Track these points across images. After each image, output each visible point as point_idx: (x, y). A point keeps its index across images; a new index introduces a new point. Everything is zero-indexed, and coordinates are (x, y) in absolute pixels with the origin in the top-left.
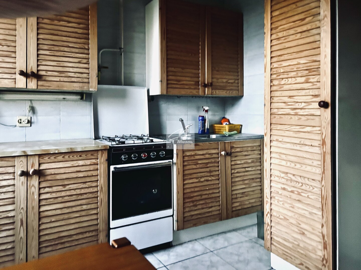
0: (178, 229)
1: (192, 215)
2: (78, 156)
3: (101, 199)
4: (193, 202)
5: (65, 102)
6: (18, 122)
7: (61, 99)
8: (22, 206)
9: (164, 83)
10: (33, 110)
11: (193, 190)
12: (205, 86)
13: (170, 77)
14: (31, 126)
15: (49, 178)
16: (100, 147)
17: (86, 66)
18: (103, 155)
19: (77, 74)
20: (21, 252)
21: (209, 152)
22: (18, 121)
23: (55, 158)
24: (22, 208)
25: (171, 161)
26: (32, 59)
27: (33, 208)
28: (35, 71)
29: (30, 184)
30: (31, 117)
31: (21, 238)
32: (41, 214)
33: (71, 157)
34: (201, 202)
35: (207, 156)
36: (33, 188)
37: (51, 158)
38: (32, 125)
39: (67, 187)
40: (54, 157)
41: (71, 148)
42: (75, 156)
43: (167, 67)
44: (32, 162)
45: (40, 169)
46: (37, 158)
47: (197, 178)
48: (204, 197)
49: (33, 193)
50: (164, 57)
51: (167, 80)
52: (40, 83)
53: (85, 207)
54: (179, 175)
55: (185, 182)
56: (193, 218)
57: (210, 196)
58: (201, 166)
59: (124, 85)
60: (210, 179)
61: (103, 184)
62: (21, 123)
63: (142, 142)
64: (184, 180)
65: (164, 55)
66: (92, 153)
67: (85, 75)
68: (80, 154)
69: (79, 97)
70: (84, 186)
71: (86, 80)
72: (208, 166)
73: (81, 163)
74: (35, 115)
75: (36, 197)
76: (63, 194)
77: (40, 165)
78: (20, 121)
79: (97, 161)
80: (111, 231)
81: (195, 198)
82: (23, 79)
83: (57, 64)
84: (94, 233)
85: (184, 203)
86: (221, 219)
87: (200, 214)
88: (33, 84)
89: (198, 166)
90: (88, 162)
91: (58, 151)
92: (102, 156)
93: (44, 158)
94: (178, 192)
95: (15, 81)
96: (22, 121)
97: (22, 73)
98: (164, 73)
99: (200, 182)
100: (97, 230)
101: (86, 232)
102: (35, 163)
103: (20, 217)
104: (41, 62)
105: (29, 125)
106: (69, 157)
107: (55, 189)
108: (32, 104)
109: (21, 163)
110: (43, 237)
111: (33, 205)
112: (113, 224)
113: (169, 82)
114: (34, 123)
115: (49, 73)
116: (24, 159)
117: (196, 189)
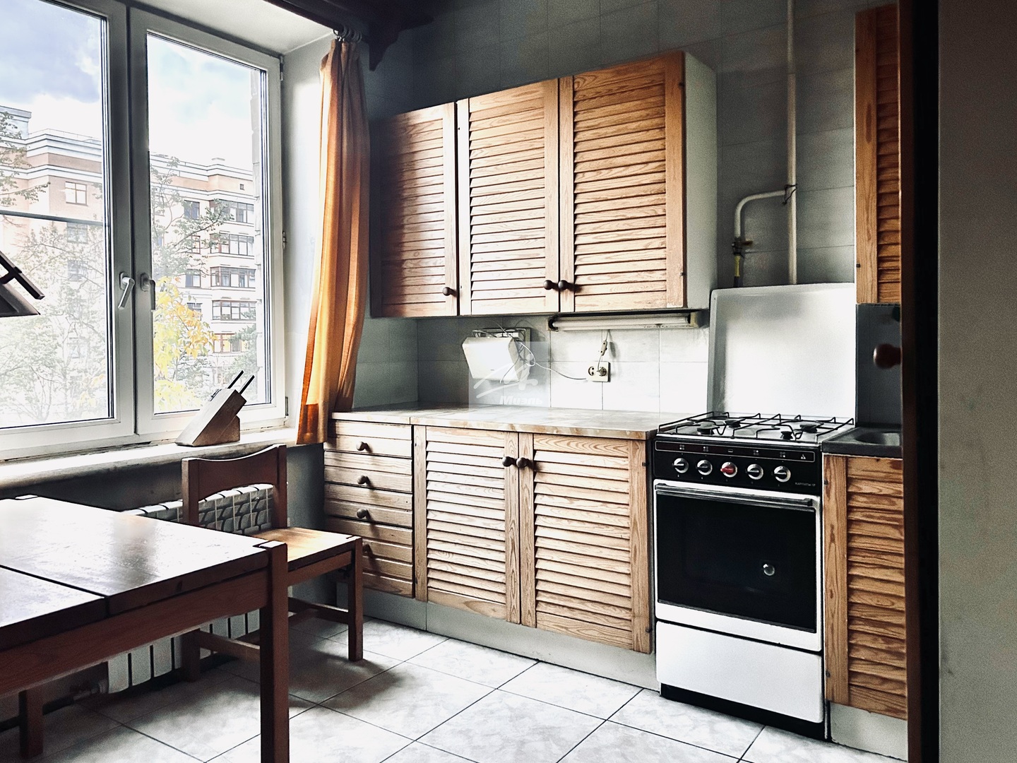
0: (832, 698)
2: (592, 446)
3: (635, 547)
6: (589, 372)
7: (653, 327)
8: (513, 518)
9: (869, 269)
10: (612, 349)
11: (886, 603)
14: (609, 380)
15: (548, 478)
16: (628, 433)
17: (660, 254)
18: (637, 453)
19: (640, 274)
24: (514, 522)
25: (816, 499)
26: (566, 256)
27: (527, 527)
29: (523, 481)
30: (609, 364)
31: (513, 571)
32: (538, 539)
33: (580, 445)
36: (526, 490)
37: (550, 443)
38: (612, 379)
39: (576, 504)
40: (555, 441)
41: (577, 428)
42: (586, 446)
43: (879, 221)
44: (524, 444)
45: (535, 459)
46: (530, 439)
49: (526, 500)
50: (867, 192)
51: (880, 260)
52: (579, 300)
54: (833, 544)
55: (855, 572)
56: (887, 688)
61: (637, 514)
62: (593, 373)
64: (850, 565)
65: (867, 187)
66: (617, 443)
68: (596, 442)
70: (606, 509)
71: (660, 286)
75: (531, 507)
76: (569, 514)
77: (535, 451)
78: (591, 371)
79: (626, 462)
80: (659, 624)
83: (607, 258)
84: (623, 614)
85: (851, 633)
88: (568, 303)
91: (557, 432)
92: (634, 453)
93: (541, 442)
94: (829, 594)
95: (545, 300)
96: (595, 371)
98: (869, 239)
100: (630, 610)
101: (609, 605)
102: (528, 447)
103: (511, 534)
104: (580, 260)
105: (606, 378)
106: (577, 445)
107: (556, 501)
108: (610, 337)
109: (511, 444)
110: (540, 583)
111: (527, 521)
112: (661, 610)
114: (613, 374)
115: (595, 279)
116: (514, 437)
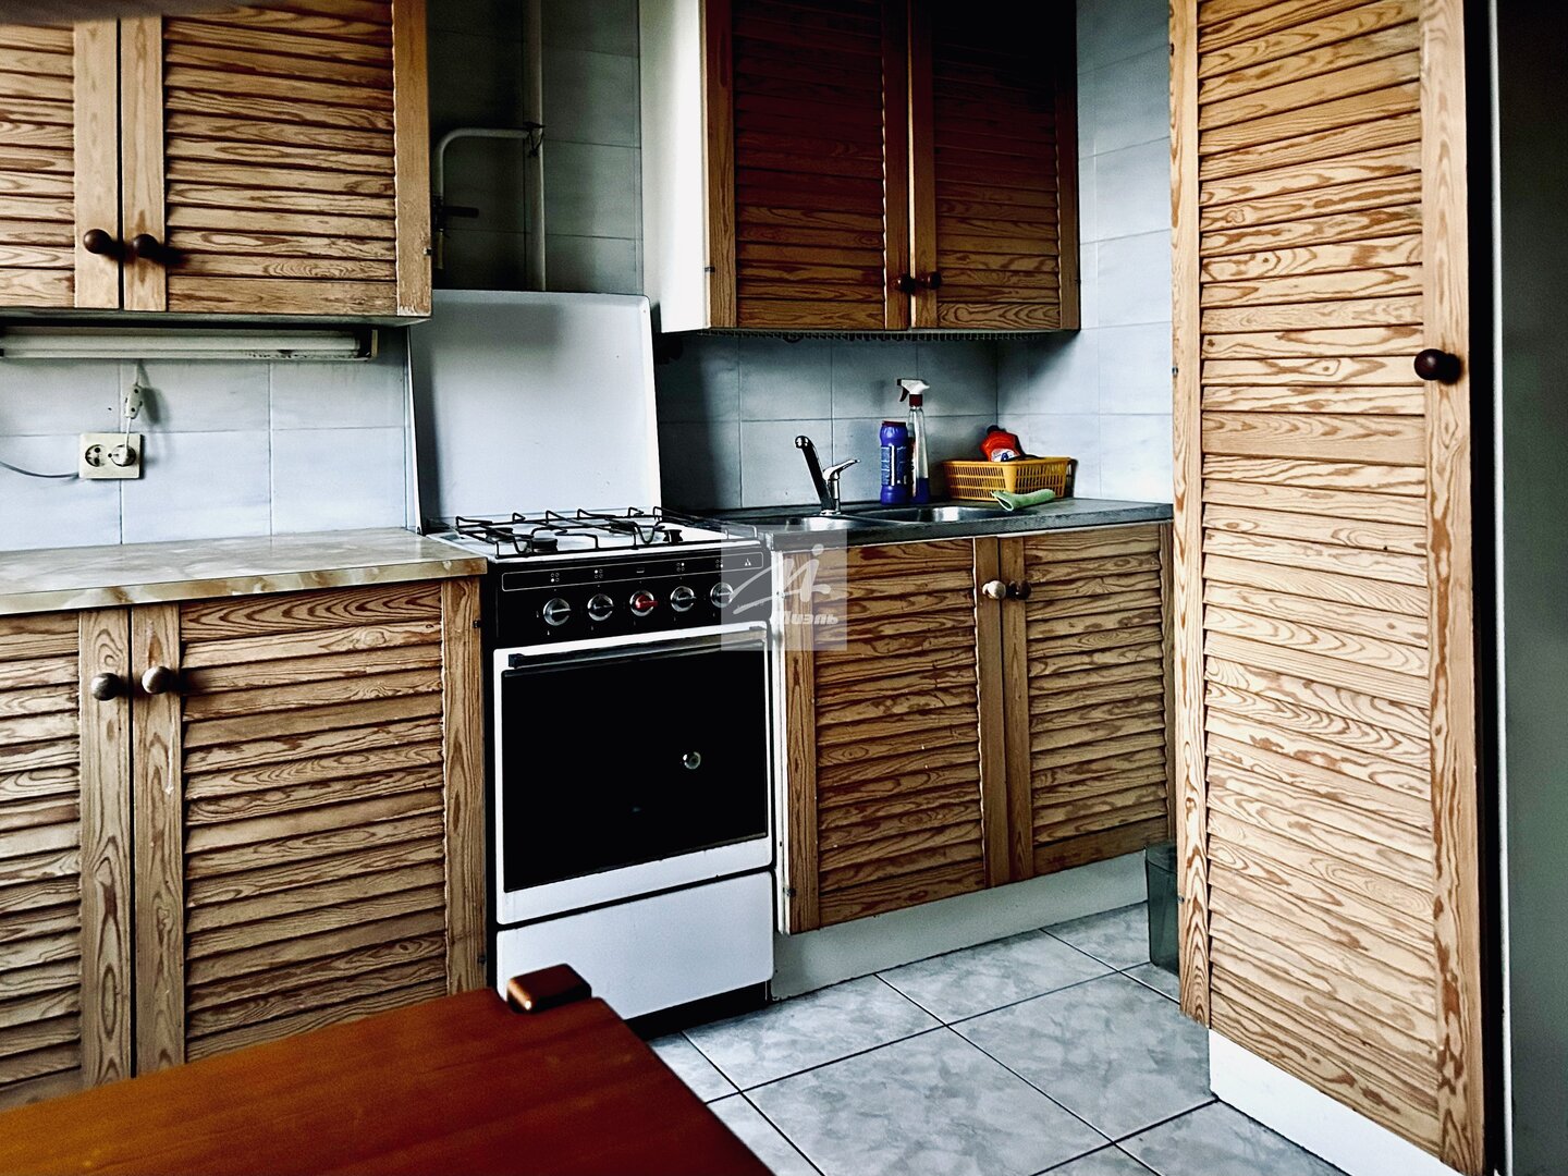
0: (798, 928)
1: (858, 867)
2: (352, 608)
3: (457, 797)
4: (860, 805)
5: (292, 367)
6: (87, 459)
7: (273, 356)
8: (112, 830)
9: (727, 280)
10: (149, 404)
11: (859, 753)
12: (909, 287)
13: (754, 252)
15: (225, 705)
16: (447, 566)
17: (380, 206)
18: (463, 602)
19: (340, 242)
20: (109, 1033)
21: (931, 587)
22: (88, 453)
23: (249, 617)
24: (112, 840)
26: (141, 179)
27: (158, 837)
28: (157, 231)
29: (144, 730)
30: (142, 438)
31: (109, 969)
33: (320, 611)
34: (898, 809)
35: (922, 603)
36: (157, 751)
37: (232, 617)
38: (149, 472)
39: (308, 745)
40: (247, 612)
41: (319, 574)
42: (339, 609)
43: (739, 208)
44: (149, 633)
45: (185, 666)
46: (171, 618)
47: (876, 702)
48: (907, 784)
49: (157, 771)
50: (723, 162)
51: (741, 264)
52: (180, 285)
53: (382, 834)
54: (797, 687)
55: (824, 721)
56: (862, 877)
57: (935, 780)
58: (894, 645)
59: (547, 291)
60: (935, 703)
61: (461, 730)
62: (97, 462)
63: (631, 544)
64: (819, 712)
65: (723, 151)
66: (416, 592)
67: (376, 249)
68: (362, 598)
69: (350, 346)
70: (382, 738)
71: (381, 271)
72: (926, 646)
73: (364, 637)
74: (157, 428)
75: (171, 789)
76: (288, 776)
77: (184, 647)
78: (93, 455)
79: (436, 627)
80: (501, 936)
81: (871, 787)
82: (105, 267)
83: (253, 199)
84: (426, 949)
85: (821, 813)
86: (986, 883)
87: (892, 861)
88: (147, 293)
89: (882, 647)
90: (396, 634)
91: (263, 588)
92: (456, 608)
93: (204, 620)
94: (793, 766)
95: (71, 280)
96: (103, 456)
97: (100, 243)
98: (726, 232)
99: (889, 717)
100: (441, 933)
101: (390, 945)
102: (163, 640)
103: (102, 876)
104: (182, 193)
105: (134, 471)
106: (311, 612)
107: (251, 753)
108: (145, 377)
109: (104, 639)
110: (202, 966)
111: (160, 826)
112: (510, 905)
113: (748, 272)
114: (154, 461)
115: (221, 240)
116: (115, 624)
117: (876, 750)
